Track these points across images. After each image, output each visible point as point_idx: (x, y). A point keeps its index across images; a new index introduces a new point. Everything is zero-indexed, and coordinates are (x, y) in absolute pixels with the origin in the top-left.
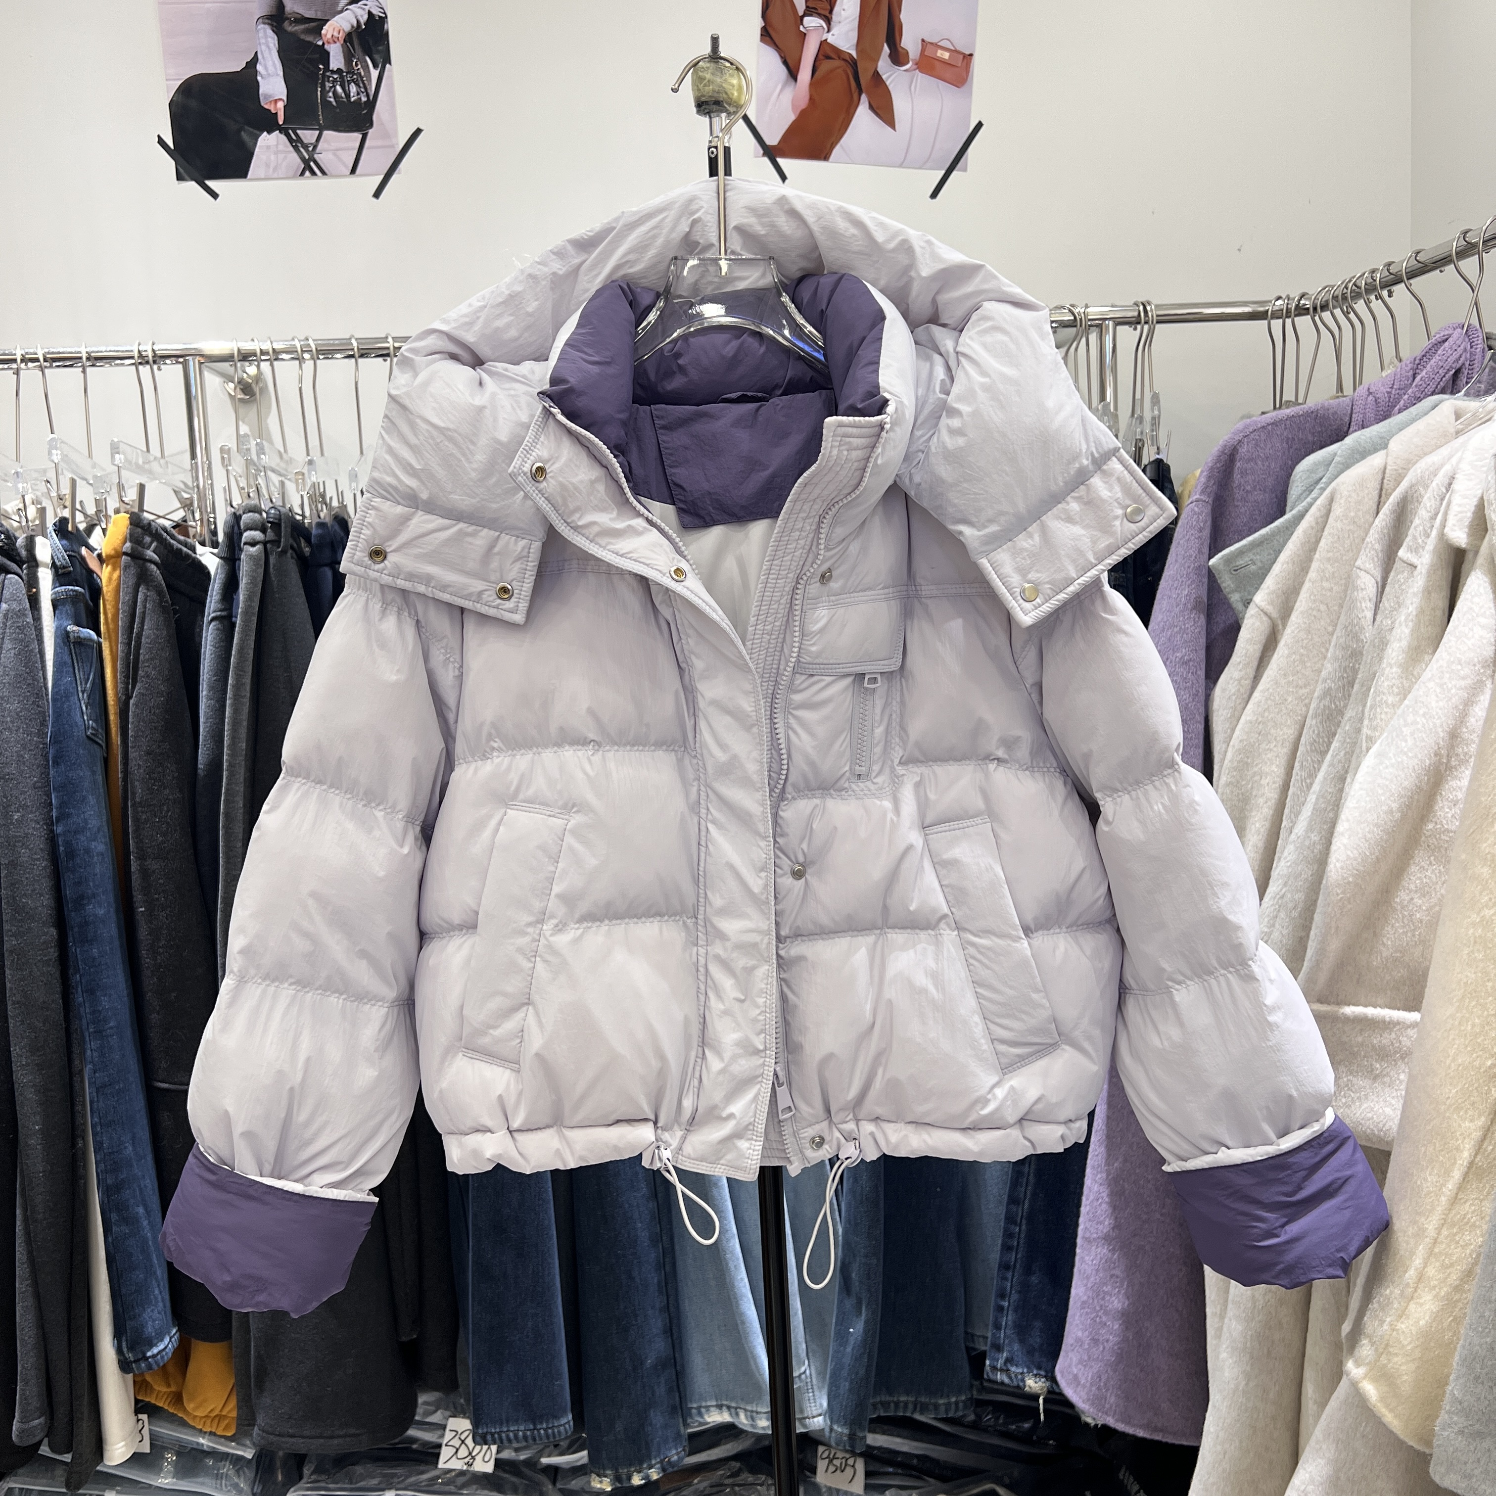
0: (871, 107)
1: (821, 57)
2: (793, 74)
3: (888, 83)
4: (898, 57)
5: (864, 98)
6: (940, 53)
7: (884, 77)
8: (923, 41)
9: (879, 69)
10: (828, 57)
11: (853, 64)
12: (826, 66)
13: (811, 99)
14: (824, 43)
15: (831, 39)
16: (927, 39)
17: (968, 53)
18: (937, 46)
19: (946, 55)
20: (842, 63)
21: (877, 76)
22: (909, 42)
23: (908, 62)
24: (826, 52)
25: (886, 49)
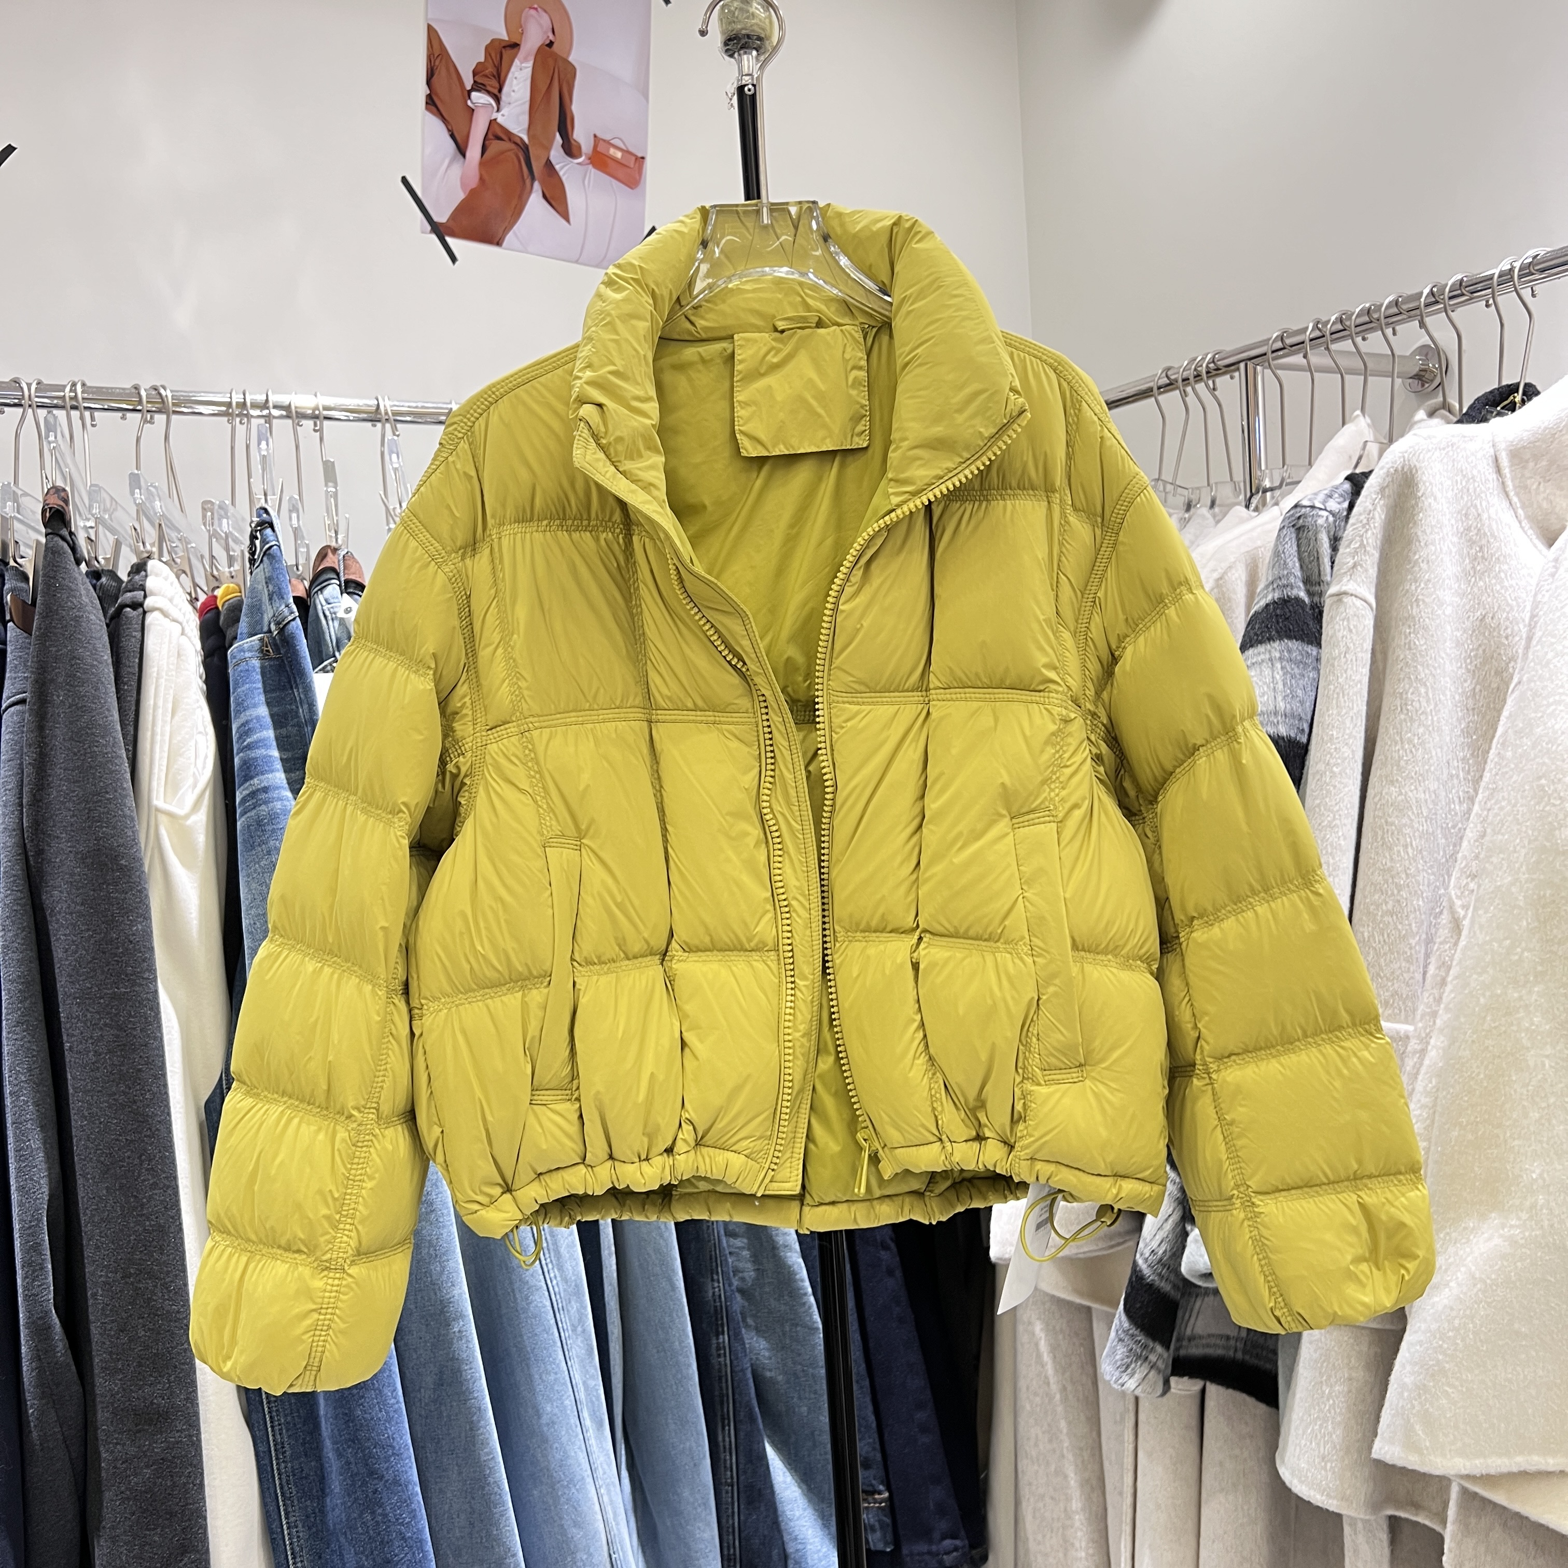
0: (545, 197)
1: (490, 136)
2: (462, 150)
3: (561, 174)
4: (570, 149)
5: (537, 185)
6: (612, 151)
7: (557, 167)
8: (595, 136)
9: (552, 158)
10: (498, 138)
11: (525, 149)
12: (495, 147)
13: (482, 179)
14: (493, 122)
15: (500, 120)
16: (598, 135)
17: (640, 155)
18: (608, 143)
19: (619, 155)
20: (513, 146)
21: (549, 165)
22: (581, 134)
23: (580, 156)
24: (495, 133)
25: (558, 139)
